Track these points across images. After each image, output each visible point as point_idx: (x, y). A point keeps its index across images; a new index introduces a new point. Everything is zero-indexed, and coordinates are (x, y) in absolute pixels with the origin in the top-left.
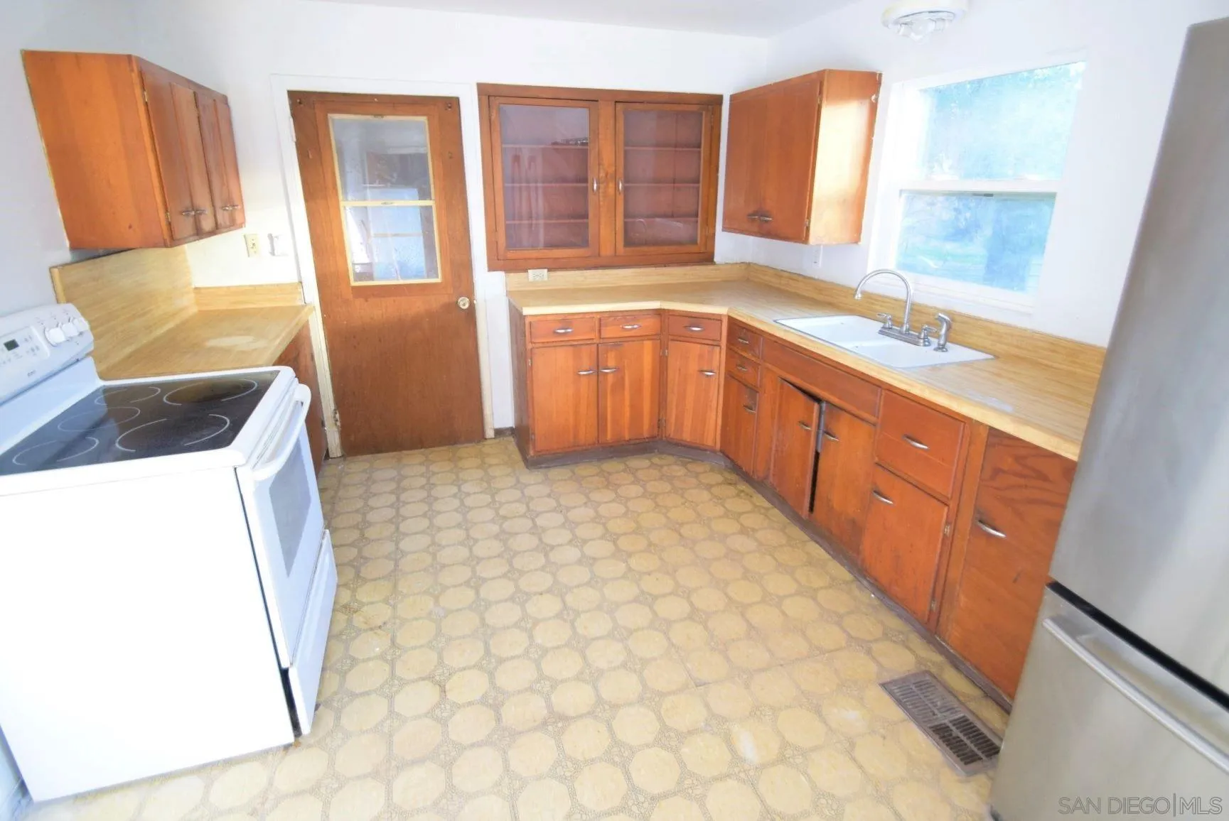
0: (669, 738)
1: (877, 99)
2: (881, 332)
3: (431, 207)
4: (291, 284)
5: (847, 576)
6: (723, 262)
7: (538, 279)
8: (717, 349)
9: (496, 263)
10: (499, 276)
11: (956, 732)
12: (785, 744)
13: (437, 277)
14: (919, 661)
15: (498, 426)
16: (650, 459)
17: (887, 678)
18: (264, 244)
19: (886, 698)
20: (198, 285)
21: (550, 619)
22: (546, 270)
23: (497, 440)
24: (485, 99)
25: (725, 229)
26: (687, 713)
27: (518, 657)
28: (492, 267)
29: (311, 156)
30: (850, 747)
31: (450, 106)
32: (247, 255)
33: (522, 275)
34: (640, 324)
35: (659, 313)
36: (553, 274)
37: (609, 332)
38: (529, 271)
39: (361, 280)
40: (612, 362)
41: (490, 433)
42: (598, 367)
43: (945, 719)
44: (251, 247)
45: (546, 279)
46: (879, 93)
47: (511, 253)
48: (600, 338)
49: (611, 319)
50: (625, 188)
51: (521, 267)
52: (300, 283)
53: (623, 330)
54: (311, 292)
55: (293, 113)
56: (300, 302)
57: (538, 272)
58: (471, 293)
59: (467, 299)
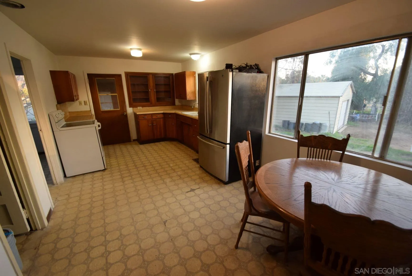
3: (117, 95)
4: (88, 111)
6: (177, 105)
7: (140, 109)
8: (174, 120)
10: (131, 109)
13: (119, 109)
15: (134, 139)
17: (193, 159)
18: (83, 103)
20: (70, 111)
23: (134, 141)
24: (126, 74)
25: (176, 98)
28: (130, 107)
31: (120, 76)
32: (79, 105)
33: (136, 108)
34: (160, 116)
35: (163, 113)
36: (142, 108)
37: (154, 117)
38: (138, 107)
39: (103, 110)
40: (155, 123)
41: (132, 140)
42: (152, 124)
44: (80, 103)
46: (195, 75)
47: (134, 104)
48: (152, 118)
49: (154, 115)
50: (156, 91)
51: (136, 107)
52: (91, 110)
53: (157, 117)
54: (93, 112)
55: (88, 78)
56: (91, 114)
57: (140, 107)
58: (126, 112)
59: (125, 113)
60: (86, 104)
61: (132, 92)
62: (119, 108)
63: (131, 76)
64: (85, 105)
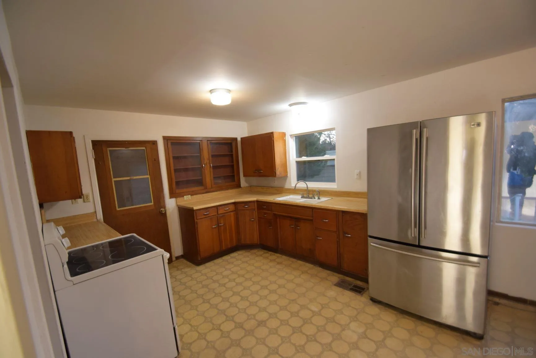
0: (294, 314)
1: (285, 139)
2: (301, 198)
3: (148, 178)
4: (91, 213)
5: (312, 266)
6: (243, 187)
7: (188, 199)
8: (254, 212)
9: (173, 194)
10: (173, 200)
11: (354, 288)
12: (322, 305)
14: (339, 277)
15: (177, 256)
16: (237, 253)
17: (335, 283)
19: (336, 287)
21: (239, 301)
22: (190, 196)
23: (177, 261)
24: (166, 141)
25: (243, 176)
26: (295, 308)
27: (238, 313)
28: (171, 197)
29: (100, 163)
30: (336, 300)
31: (154, 143)
33: (182, 198)
34: (229, 208)
35: (234, 203)
36: (192, 196)
37: (221, 211)
38: (185, 197)
39: (121, 208)
40: (222, 222)
41: (174, 259)
42: (218, 223)
43: (351, 287)
45: (190, 198)
46: (285, 137)
47: (178, 191)
48: (218, 214)
49: (221, 207)
50: (213, 166)
51: (181, 195)
52: (96, 212)
53: (225, 210)
54: (100, 215)
55: (94, 148)
56: (95, 220)
57: (187, 196)
58: (164, 207)
59: (163, 209)
60: (85, 201)
61: (176, 170)
62: (153, 202)
63: (173, 144)
64: (85, 203)
